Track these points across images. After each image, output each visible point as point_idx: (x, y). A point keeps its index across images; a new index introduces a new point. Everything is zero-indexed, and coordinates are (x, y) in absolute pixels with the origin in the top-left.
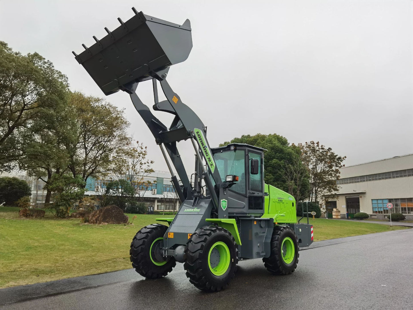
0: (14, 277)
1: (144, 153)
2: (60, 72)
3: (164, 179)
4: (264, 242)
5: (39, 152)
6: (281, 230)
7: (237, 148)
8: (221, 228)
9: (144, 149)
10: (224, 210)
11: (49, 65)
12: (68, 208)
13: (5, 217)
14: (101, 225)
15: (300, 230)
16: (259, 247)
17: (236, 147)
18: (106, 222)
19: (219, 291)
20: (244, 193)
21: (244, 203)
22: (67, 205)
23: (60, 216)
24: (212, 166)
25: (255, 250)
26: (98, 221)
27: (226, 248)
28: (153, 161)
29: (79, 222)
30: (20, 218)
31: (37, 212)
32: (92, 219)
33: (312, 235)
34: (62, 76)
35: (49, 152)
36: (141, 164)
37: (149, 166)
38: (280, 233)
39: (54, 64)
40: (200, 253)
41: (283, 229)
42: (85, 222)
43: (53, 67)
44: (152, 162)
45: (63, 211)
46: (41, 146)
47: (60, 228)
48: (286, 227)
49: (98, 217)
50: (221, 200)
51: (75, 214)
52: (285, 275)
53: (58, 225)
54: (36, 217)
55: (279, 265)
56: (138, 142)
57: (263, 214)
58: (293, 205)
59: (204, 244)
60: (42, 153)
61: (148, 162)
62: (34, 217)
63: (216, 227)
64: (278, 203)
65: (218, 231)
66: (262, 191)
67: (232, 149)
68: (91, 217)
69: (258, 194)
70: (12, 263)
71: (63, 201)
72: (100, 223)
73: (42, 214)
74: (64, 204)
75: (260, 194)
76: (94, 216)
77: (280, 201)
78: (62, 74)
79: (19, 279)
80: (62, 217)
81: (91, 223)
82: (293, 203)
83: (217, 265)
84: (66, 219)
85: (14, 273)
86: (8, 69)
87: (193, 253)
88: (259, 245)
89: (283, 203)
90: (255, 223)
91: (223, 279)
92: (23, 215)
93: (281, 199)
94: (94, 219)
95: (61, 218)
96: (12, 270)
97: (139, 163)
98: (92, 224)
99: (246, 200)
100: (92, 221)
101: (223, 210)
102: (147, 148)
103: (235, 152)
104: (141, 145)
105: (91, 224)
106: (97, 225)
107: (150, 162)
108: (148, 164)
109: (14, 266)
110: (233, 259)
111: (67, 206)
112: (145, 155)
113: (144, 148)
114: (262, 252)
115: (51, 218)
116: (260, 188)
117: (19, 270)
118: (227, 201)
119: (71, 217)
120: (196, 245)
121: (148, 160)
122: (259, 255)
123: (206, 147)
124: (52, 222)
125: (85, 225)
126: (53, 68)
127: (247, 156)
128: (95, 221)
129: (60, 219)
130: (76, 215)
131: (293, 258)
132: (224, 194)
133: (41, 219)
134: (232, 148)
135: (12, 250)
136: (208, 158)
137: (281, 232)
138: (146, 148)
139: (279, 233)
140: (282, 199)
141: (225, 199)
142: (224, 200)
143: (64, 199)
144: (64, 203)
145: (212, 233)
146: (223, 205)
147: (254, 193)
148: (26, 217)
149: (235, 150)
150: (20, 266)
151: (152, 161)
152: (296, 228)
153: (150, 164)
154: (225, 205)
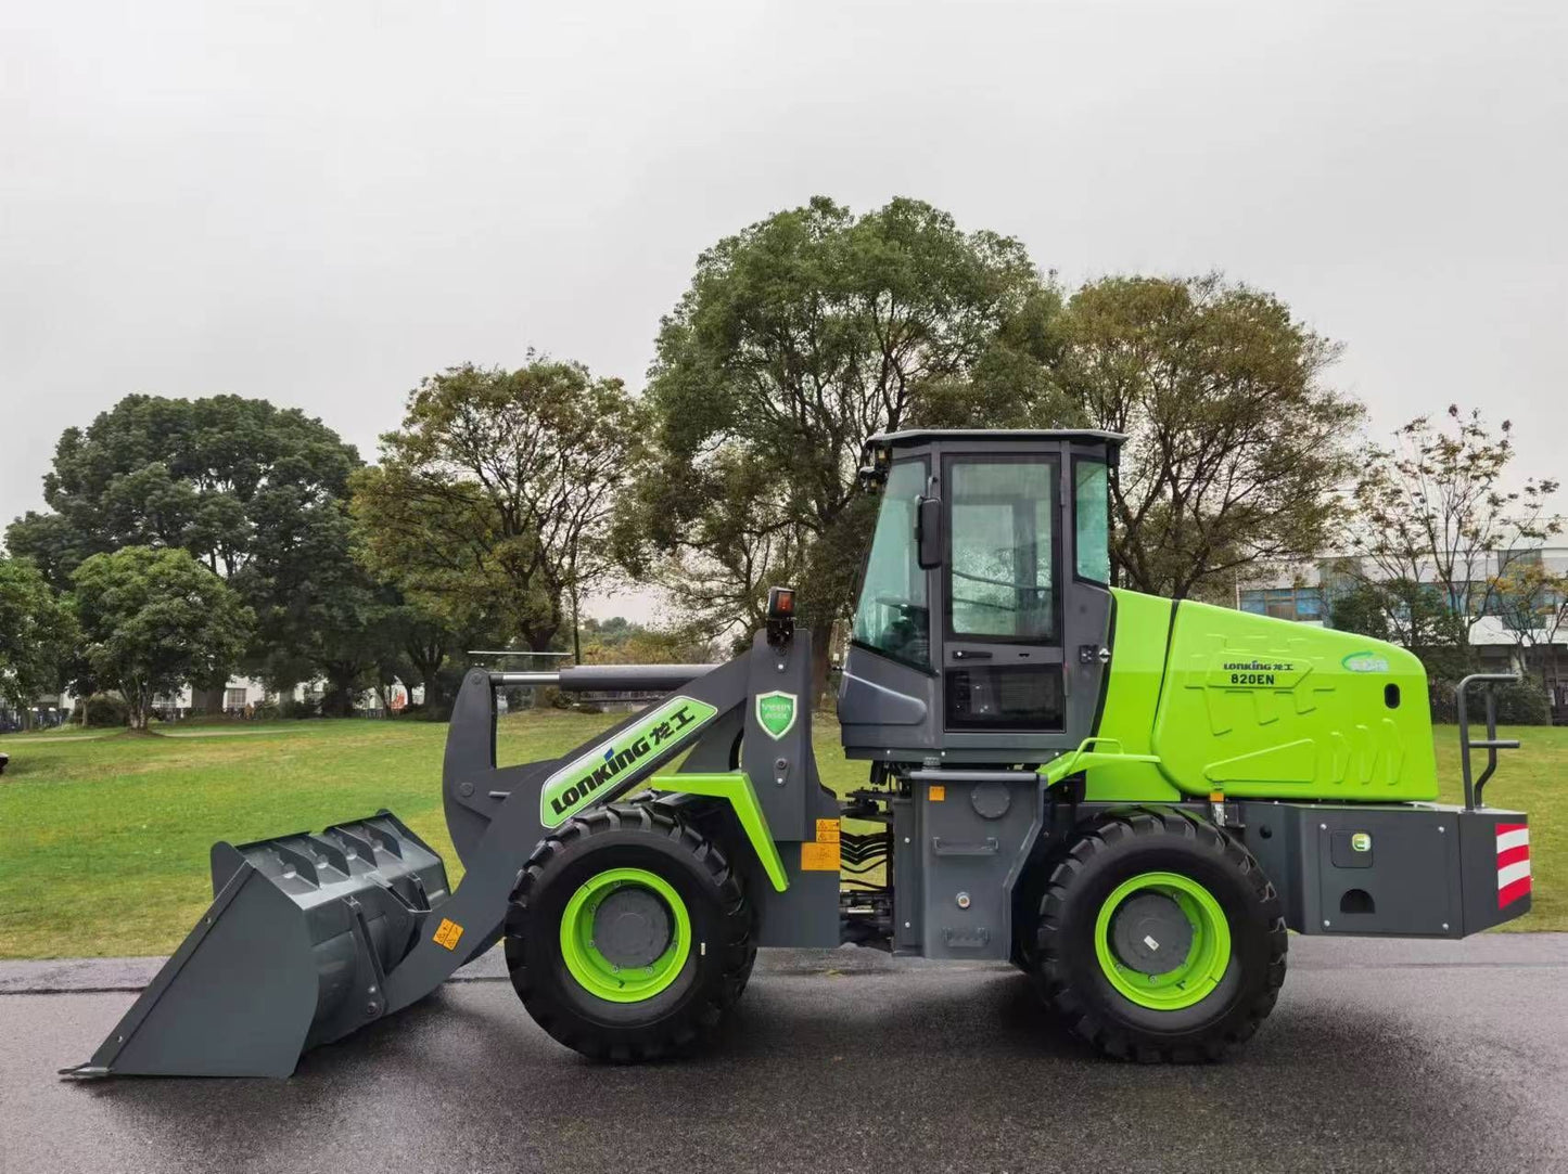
1: (1497, 451)
2: (991, 235)
3: (1545, 555)
10: (774, 738)
16: (965, 909)
28: (1554, 482)
33: (1513, 872)
36: (1494, 501)
37: (1535, 507)
44: (1547, 487)
50: (759, 697)
56: (1453, 410)
61: (1531, 490)
64: (1229, 690)
69: (1024, 655)
75: (1041, 655)
78: (1002, 237)
88: (962, 897)
90: (938, 795)
97: (1484, 497)
99: (933, 686)
101: (769, 738)
102: (1512, 429)
104: (1472, 421)
107: (1537, 486)
108: (1531, 499)
110: (703, 945)
112: (1499, 460)
113: (1492, 428)
118: (794, 698)
131: (1213, 985)
132: (777, 670)
138: (1506, 426)
140: (1271, 672)
141: (785, 691)
142: (776, 693)
146: (768, 716)
147: (988, 656)
151: (1546, 483)
152: (1319, 828)
153: (1540, 497)
154: (785, 716)
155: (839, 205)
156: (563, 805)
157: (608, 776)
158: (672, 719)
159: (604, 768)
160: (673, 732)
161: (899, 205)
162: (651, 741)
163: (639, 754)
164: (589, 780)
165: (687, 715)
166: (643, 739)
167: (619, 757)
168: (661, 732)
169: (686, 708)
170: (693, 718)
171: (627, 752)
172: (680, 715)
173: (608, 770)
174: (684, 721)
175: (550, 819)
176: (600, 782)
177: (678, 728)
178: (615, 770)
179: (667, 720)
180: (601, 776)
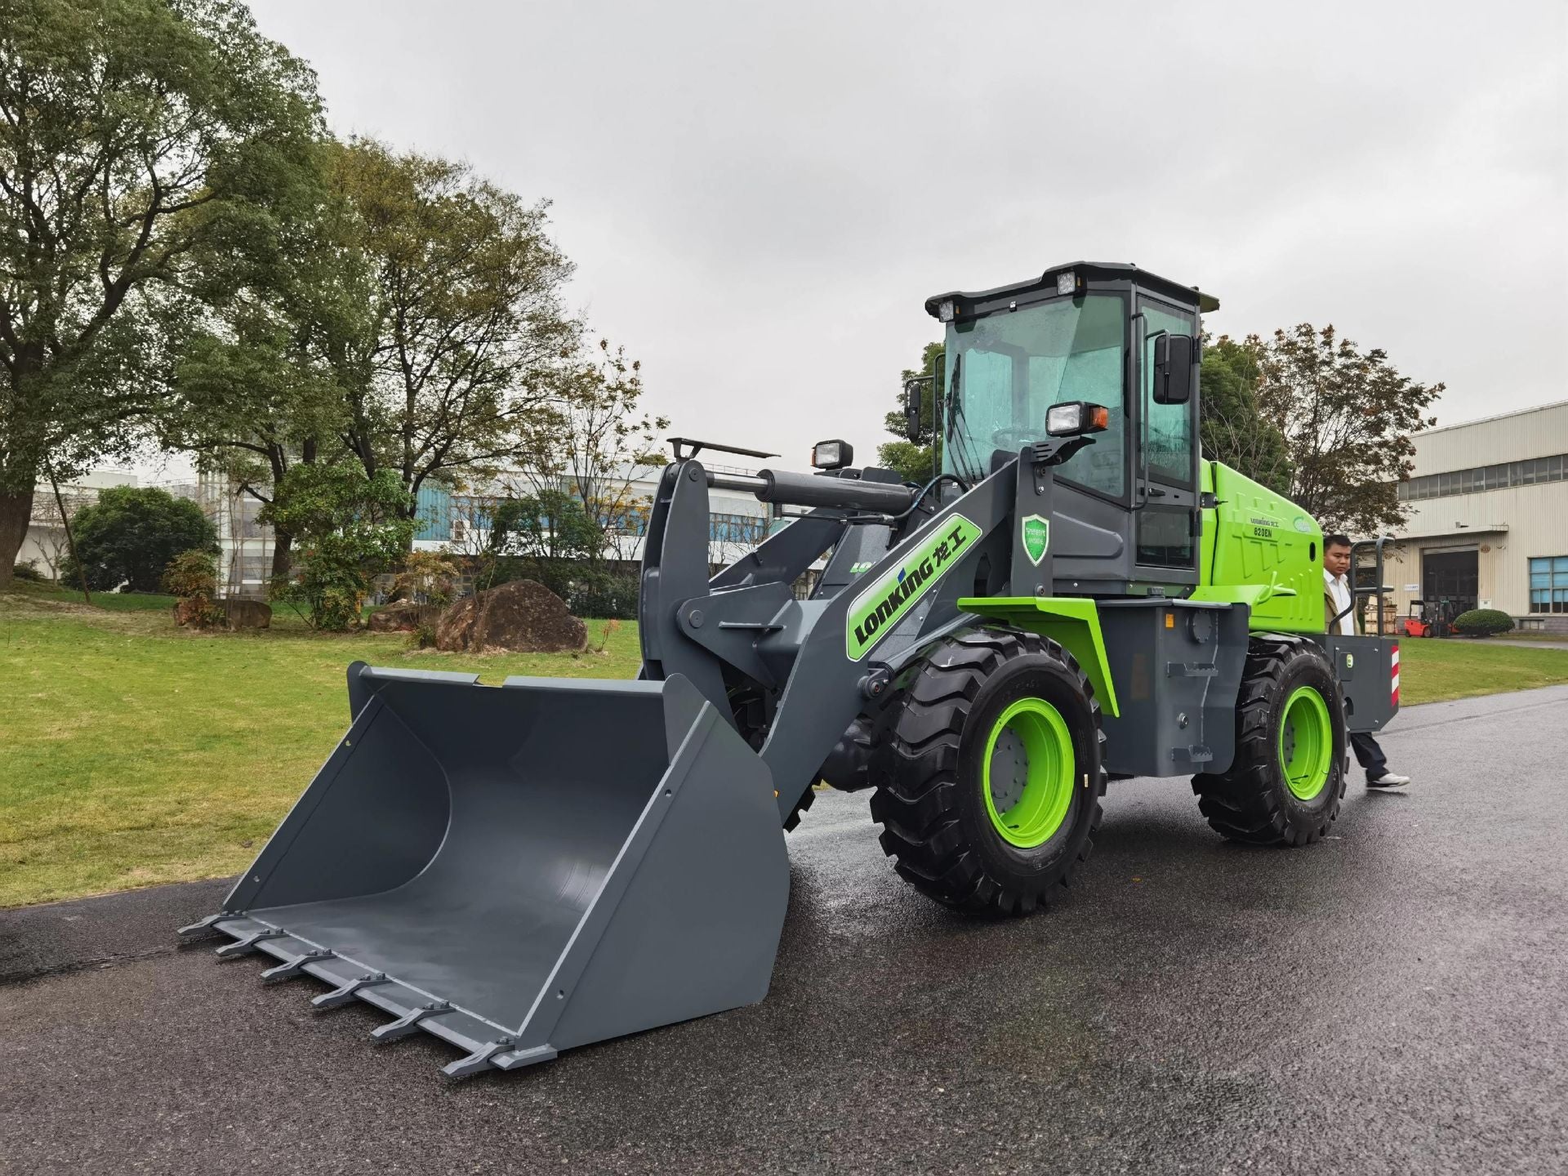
0: (151, 848)
1: (628, 386)
4: (1206, 709)
5: (229, 376)
6: (1280, 657)
7: (1090, 285)
8: (1035, 636)
9: (630, 373)
10: (1036, 563)
11: (235, 16)
12: (354, 594)
13: (124, 629)
14: (482, 656)
15: (1350, 658)
16: (1182, 726)
17: (1084, 281)
18: (502, 645)
19: (1029, 914)
20: (1118, 491)
21: (1118, 536)
22: (352, 583)
23: (327, 625)
25: (1168, 739)
26: (472, 640)
27: (1054, 727)
28: (666, 420)
29: (398, 646)
30: (181, 631)
31: (243, 609)
32: (446, 633)
33: (1395, 683)
34: (291, 65)
35: (265, 373)
36: (620, 430)
37: (651, 439)
38: (1277, 667)
39: (255, 14)
40: (948, 749)
41: (1287, 652)
42: (423, 644)
43: (252, 24)
44: (661, 424)
45: (337, 604)
46: (234, 354)
47: (331, 666)
48: (1299, 643)
49: (470, 626)
50: (1025, 520)
51: (382, 617)
52: (1294, 845)
53: (321, 655)
54: (240, 629)
55: (1270, 805)
56: (604, 344)
57: (1192, 587)
58: (1312, 556)
59: (965, 708)
60: (241, 382)
61: (646, 425)
62: (233, 628)
63: (1014, 635)
64: (1253, 541)
65: (1022, 652)
66: (1191, 485)
67: (1066, 291)
68: (442, 628)
69: (1176, 497)
70: (142, 793)
71: (334, 565)
72: (478, 650)
73: (260, 616)
74: (340, 579)
75: (1186, 499)
76: (452, 621)
77: (1263, 534)
79: (170, 856)
80: (334, 627)
81: (445, 649)
82: (1313, 547)
83: (1016, 802)
84: (349, 636)
85: (153, 833)
86: (78, 37)
87: (915, 747)
88: (1182, 717)
89: (1274, 543)
90: (1170, 623)
91: (1044, 862)
92: (190, 620)
93: (1267, 523)
94: (456, 633)
95: (331, 631)
96: (145, 821)
97: (614, 426)
98: (450, 653)
99: (1128, 521)
100: (447, 640)
101: (1032, 565)
102: (641, 369)
103: (1078, 304)
104: (618, 357)
105: (446, 653)
106: (468, 656)
107: (653, 422)
108: (647, 433)
109: (151, 807)
110: (1086, 776)
111: (349, 586)
112: (633, 393)
113: (628, 365)
114: (1197, 750)
115: (297, 632)
116: (1183, 473)
117: (169, 819)
118: (1047, 522)
119: (369, 627)
120: (927, 711)
121: (646, 416)
122: (1181, 762)
124: (301, 645)
125: (425, 657)
126: (253, 30)
127: (1133, 323)
128: (459, 641)
129: (329, 635)
130: (388, 620)
131: (1323, 778)
132: (1037, 493)
133: (257, 634)
134: (1067, 284)
135: (147, 747)
137: (1281, 664)
138: (636, 366)
139: (1270, 668)
140: (1269, 527)
141: (1041, 515)
142: (1036, 517)
143: (338, 561)
144: (340, 573)
145: (999, 658)
146: (1030, 540)
147: (1159, 494)
148: (201, 629)
149: (1078, 296)
150: (174, 806)
151: (660, 420)
152: (1335, 650)
153: (654, 431)
154: (1041, 542)
156: (865, 634)
157: (901, 601)
158: (949, 538)
159: (897, 590)
160: (950, 554)
162: (934, 561)
163: (926, 576)
164: (885, 604)
165: (960, 536)
166: (927, 560)
167: (909, 579)
168: (941, 553)
169: (960, 528)
170: (964, 538)
171: (915, 573)
172: (954, 535)
173: (901, 594)
174: (959, 542)
175: (855, 651)
176: (895, 608)
177: (954, 549)
178: (907, 595)
179: (945, 539)
180: (895, 600)
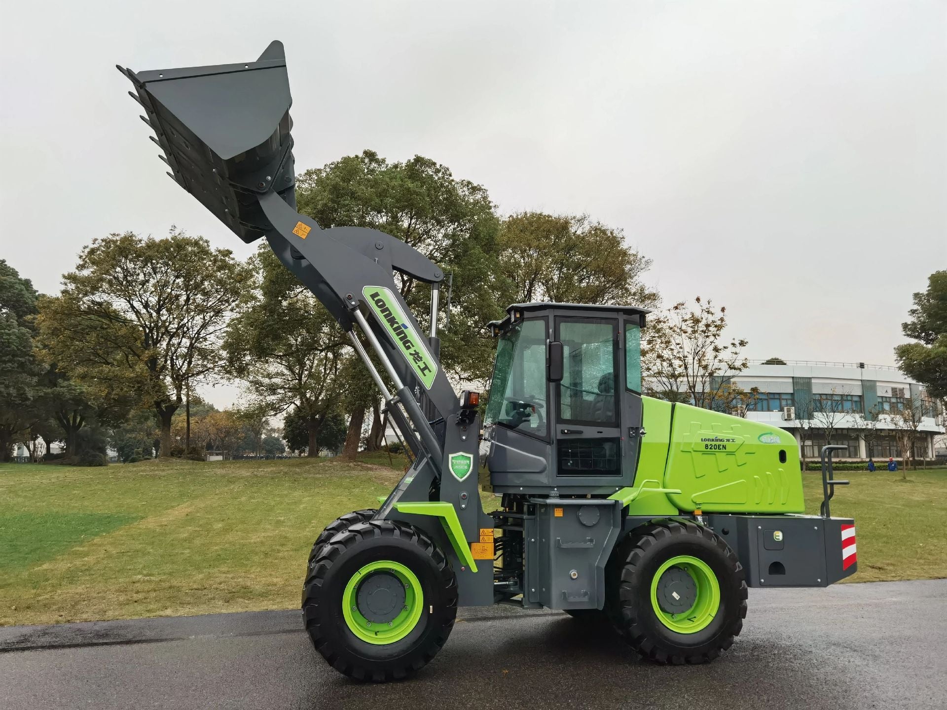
1: (719, 323)
2: (469, 183)
3: (813, 381)
7: (527, 314)
9: (718, 315)
10: (461, 479)
16: (573, 579)
17: (522, 315)
20: (543, 432)
21: (544, 459)
24: (426, 372)
25: (559, 586)
27: (409, 579)
28: (745, 341)
33: (849, 551)
36: (716, 349)
37: (736, 354)
44: (742, 343)
50: (451, 456)
56: (698, 300)
57: (621, 488)
58: (782, 459)
61: (733, 344)
64: (704, 453)
66: (616, 424)
67: (512, 321)
69: (600, 433)
75: (609, 433)
78: (475, 185)
82: (783, 453)
88: (574, 573)
89: (729, 453)
90: (559, 514)
97: (712, 347)
99: (551, 450)
101: (457, 481)
102: (726, 311)
103: (520, 327)
104: (708, 306)
107: (737, 342)
108: (734, 350)
110: (431, 607)
112: (719, 327)
113: (716, 310)
114: (583, 594)
118: (471, 456)
121: (734, 339)
122: (566, 602)
123: (406, 327)
131: (710, 619)
134: (512, 317)
136: (411, 354)
138: (723, 310)
140: (725, 443)
141: (466, 452)
142: (461, 453)
146: (456, 467)
147: (581, 432)
149: (520, 321)
151: (742, 341)
152: (758, 529)
153: (739, 349)
154: (466, 467)
155: (380, 157)
161: (418, 160)
